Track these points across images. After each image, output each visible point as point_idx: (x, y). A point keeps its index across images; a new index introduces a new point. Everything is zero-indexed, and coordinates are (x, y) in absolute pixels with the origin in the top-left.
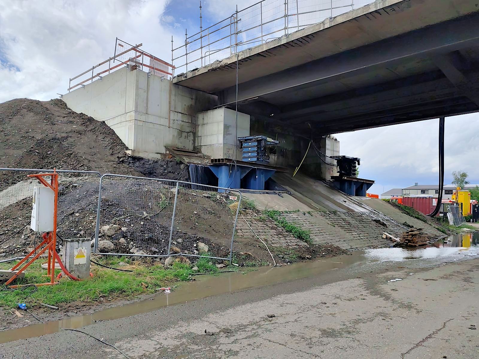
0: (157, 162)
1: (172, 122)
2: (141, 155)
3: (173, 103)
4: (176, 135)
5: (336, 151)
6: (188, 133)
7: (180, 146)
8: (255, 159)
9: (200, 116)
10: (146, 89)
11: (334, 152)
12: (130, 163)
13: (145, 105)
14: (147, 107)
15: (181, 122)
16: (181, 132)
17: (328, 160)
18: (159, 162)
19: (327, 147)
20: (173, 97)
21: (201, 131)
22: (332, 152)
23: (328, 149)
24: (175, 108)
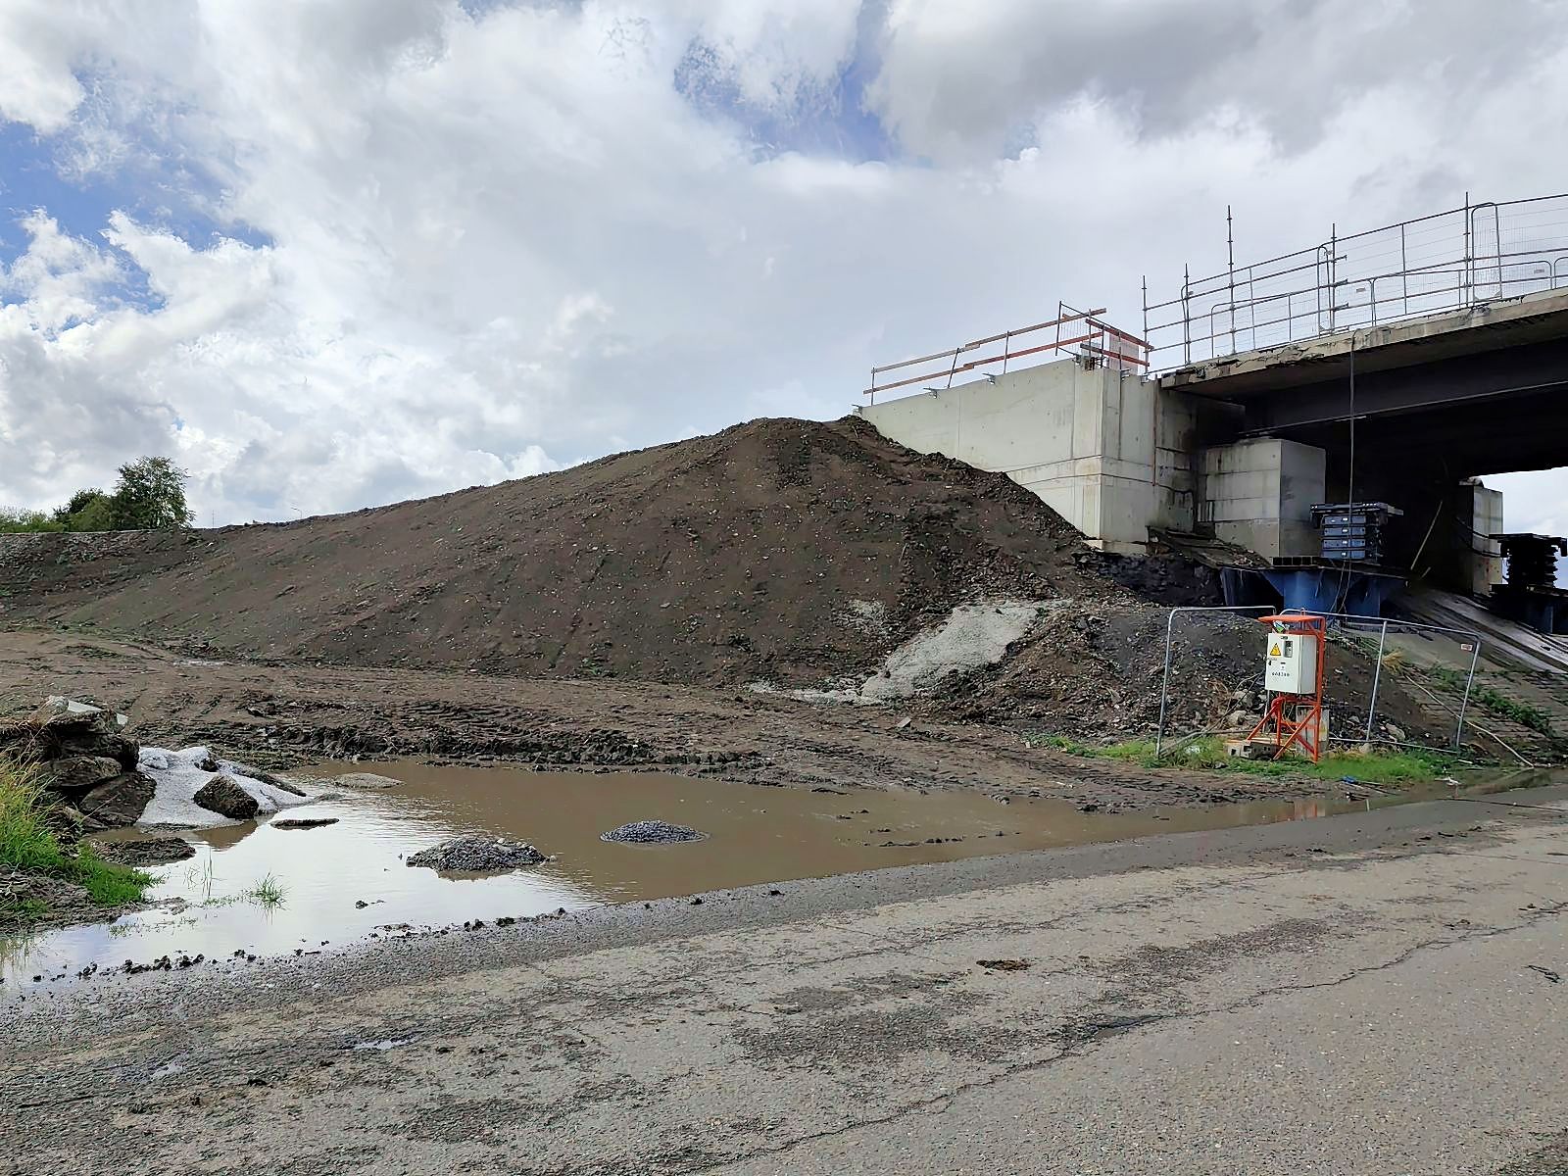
0: (1144, 562)
1: (1158, 471)
2: (1116, 549)
3: (1159, 432)
4: (1164, 500)
5: (1496, 519)
6: (1183, 493)
7: (1171, 523)
8: (1361, 554)
9: (1211, 456)
10: (1118, 408)
11: (1492, 522)
12: (1101, 566)
13: (1117, 441)
14: (1120, 444)
15: (1173, 470)
16: (1173, 492)
17: (1478, 543)
18: (1148, 563)
19: (1477, 509)
20: (1160, 417)
21: (1211, 489)
22: (1487, 520)
23: (1479, 515)
24: (1163, 442)
